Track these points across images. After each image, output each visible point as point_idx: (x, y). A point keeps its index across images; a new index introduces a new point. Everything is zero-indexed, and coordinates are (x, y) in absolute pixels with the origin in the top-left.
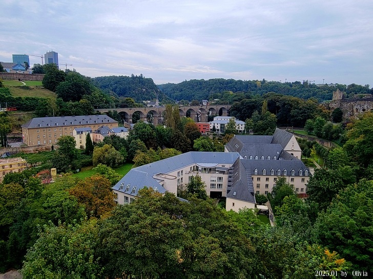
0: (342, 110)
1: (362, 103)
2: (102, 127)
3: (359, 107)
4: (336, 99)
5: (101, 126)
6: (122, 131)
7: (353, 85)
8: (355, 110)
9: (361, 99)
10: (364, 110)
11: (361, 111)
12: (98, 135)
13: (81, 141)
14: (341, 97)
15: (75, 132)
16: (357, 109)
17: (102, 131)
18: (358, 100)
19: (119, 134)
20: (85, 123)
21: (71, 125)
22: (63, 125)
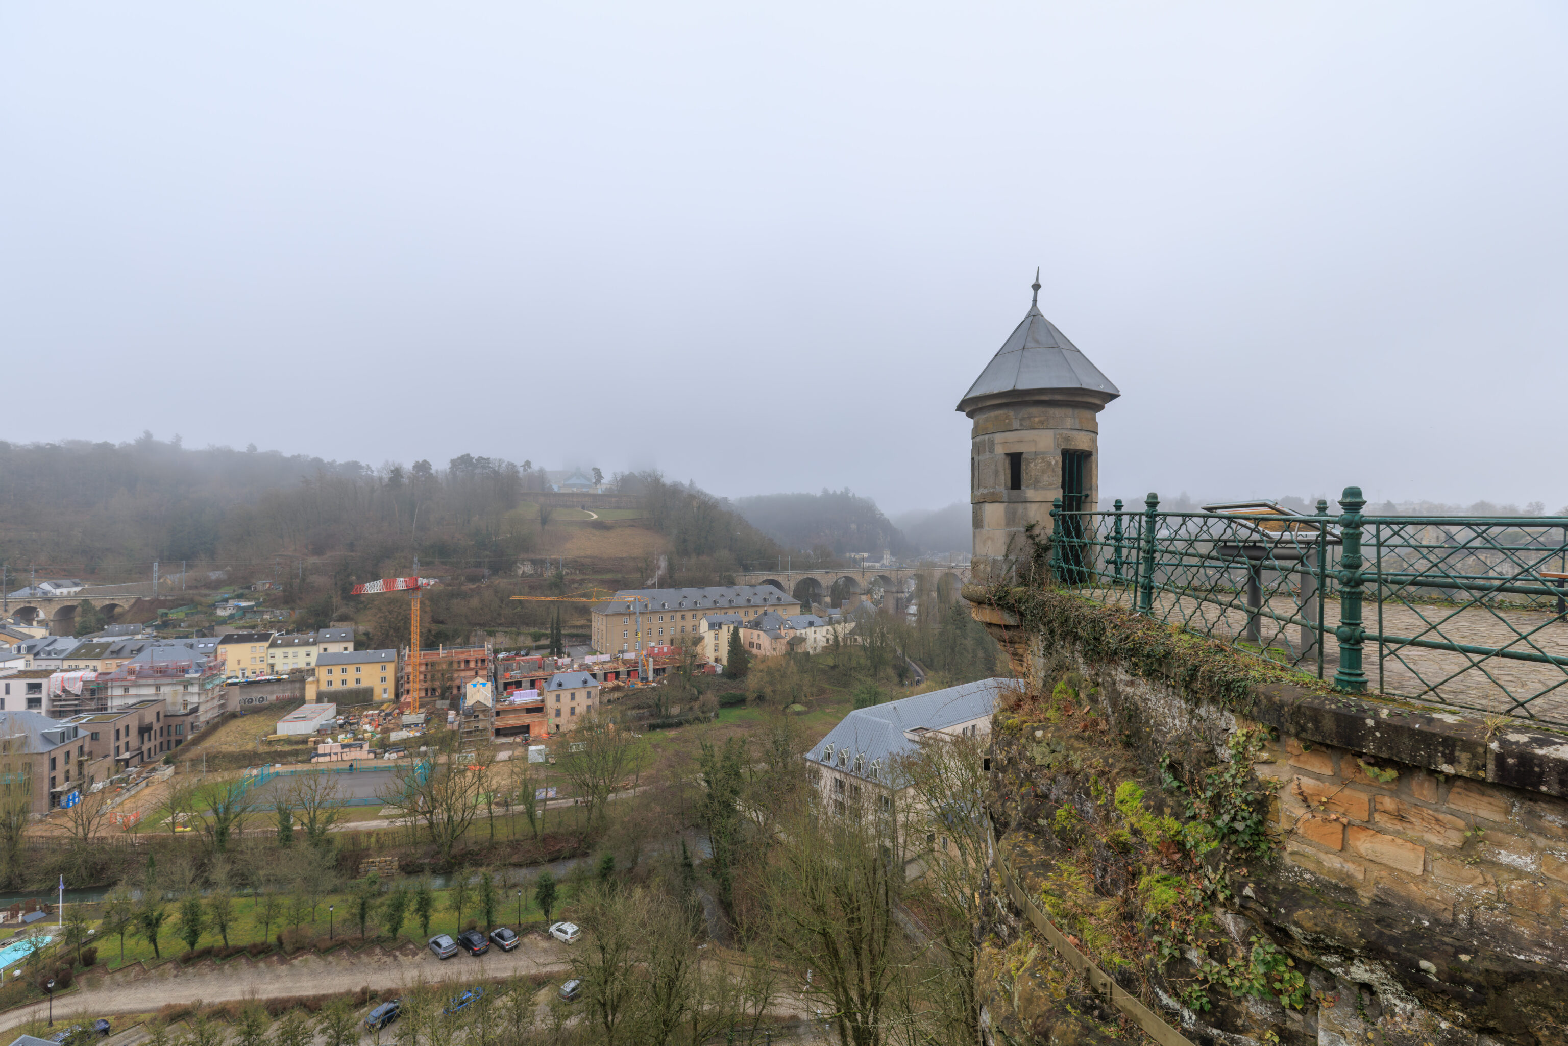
2: (765, 613)
5: (761, 611)
6: (811, 624)
12: (756, 632)
13: (716, 645)
15: (704, 626)
17: (766, 624)
19: (803, 631)
20: (726, 604)
21: (696, 608)
22: (677, 607)
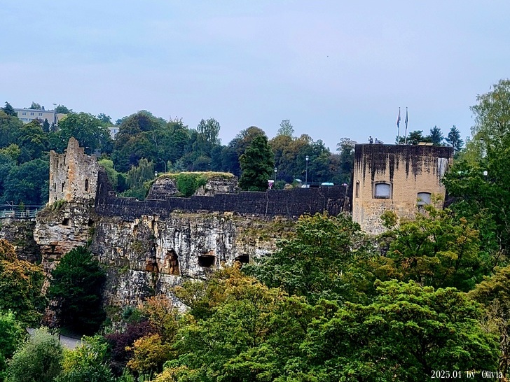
0: (101, 259)
1: (195, 220)
3: (180, 244)
4: (66, 195)
7: (142, 122)
8: (164, 264)
9: (188, 199)
10: (206, 261)
11: (195, 269)
14: (93, 183)
16: (173, 257)
18: (173, 204)
